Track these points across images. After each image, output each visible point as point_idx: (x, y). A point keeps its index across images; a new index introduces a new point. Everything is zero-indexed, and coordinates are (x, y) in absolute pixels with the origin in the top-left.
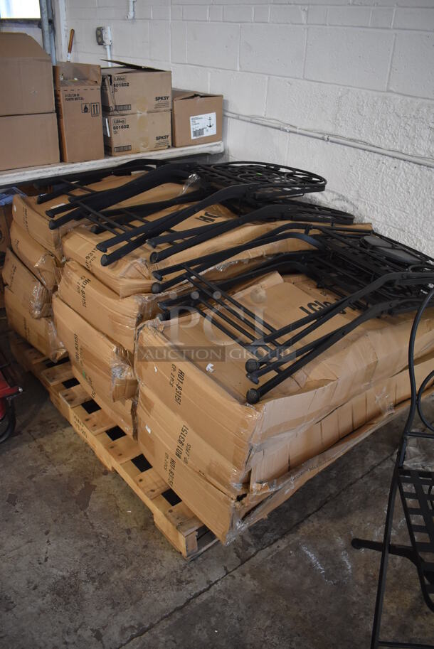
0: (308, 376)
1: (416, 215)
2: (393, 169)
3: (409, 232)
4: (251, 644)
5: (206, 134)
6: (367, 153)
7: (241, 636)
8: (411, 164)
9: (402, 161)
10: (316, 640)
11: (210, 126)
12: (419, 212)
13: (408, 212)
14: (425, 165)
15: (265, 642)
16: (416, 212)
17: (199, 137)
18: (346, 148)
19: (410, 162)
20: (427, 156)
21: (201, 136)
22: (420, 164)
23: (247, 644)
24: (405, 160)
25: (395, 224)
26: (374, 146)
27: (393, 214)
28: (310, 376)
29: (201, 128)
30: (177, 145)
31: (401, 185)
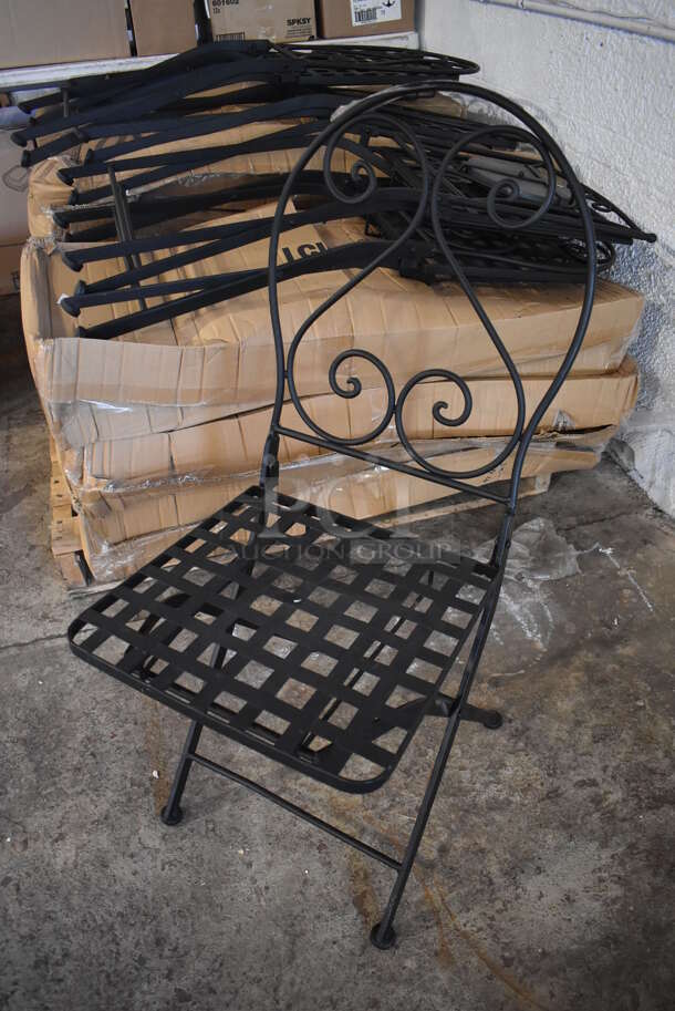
0: (198, 332)
1: (625, 135)
2: (598, 47)
3: (616, 169)
4: (68, 711)
5: (380, 18)
6: (569, 21)
7: (65, 698)
8: (620, 32)
9: (610, 31)
10: (153, 738)
11: (389, 5)
12: (628, 126)
13: (615, 129)
14: (637, 33)
15: (87, 715)
16: (624, 127)
17: (368, 22)
18: (546, 18)
19: (619, 29)
20: (641, 14)
21: (372, 21)
22: (631, 32)
23: (63, 709)
24: (613, 28)
25: (599, 155)
26: (577, 8)
27: (597, 136)
28: (201, 333)
29: (371, 7)
30: (327, 34)
31: (608, 76)
